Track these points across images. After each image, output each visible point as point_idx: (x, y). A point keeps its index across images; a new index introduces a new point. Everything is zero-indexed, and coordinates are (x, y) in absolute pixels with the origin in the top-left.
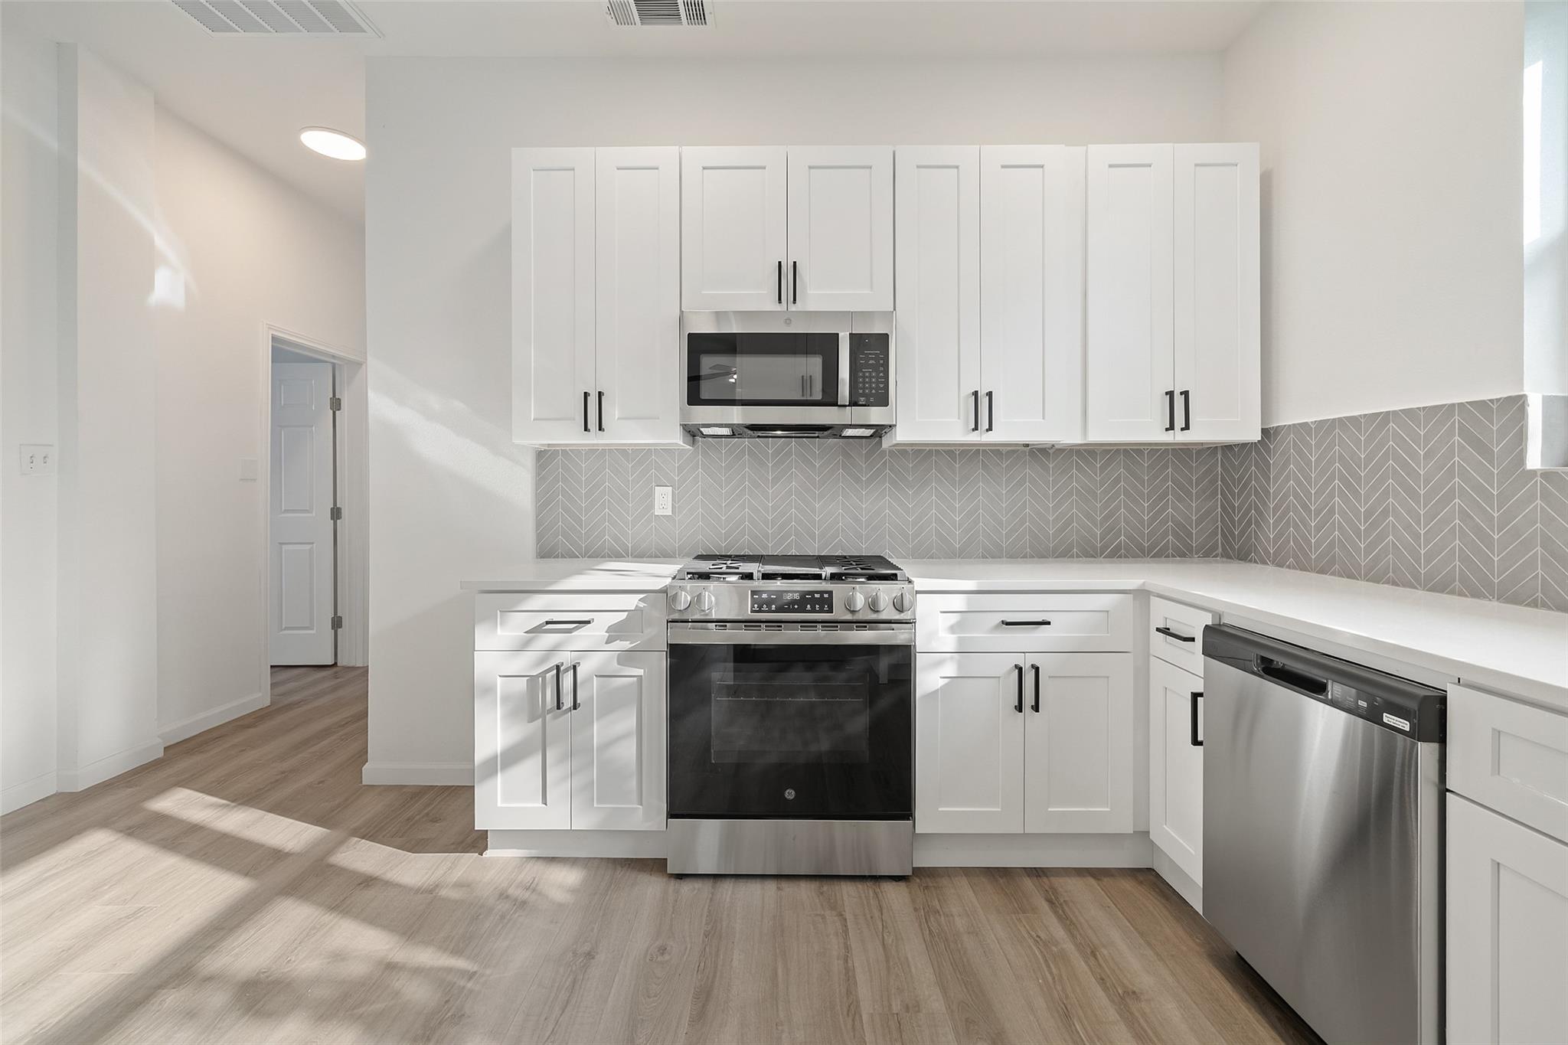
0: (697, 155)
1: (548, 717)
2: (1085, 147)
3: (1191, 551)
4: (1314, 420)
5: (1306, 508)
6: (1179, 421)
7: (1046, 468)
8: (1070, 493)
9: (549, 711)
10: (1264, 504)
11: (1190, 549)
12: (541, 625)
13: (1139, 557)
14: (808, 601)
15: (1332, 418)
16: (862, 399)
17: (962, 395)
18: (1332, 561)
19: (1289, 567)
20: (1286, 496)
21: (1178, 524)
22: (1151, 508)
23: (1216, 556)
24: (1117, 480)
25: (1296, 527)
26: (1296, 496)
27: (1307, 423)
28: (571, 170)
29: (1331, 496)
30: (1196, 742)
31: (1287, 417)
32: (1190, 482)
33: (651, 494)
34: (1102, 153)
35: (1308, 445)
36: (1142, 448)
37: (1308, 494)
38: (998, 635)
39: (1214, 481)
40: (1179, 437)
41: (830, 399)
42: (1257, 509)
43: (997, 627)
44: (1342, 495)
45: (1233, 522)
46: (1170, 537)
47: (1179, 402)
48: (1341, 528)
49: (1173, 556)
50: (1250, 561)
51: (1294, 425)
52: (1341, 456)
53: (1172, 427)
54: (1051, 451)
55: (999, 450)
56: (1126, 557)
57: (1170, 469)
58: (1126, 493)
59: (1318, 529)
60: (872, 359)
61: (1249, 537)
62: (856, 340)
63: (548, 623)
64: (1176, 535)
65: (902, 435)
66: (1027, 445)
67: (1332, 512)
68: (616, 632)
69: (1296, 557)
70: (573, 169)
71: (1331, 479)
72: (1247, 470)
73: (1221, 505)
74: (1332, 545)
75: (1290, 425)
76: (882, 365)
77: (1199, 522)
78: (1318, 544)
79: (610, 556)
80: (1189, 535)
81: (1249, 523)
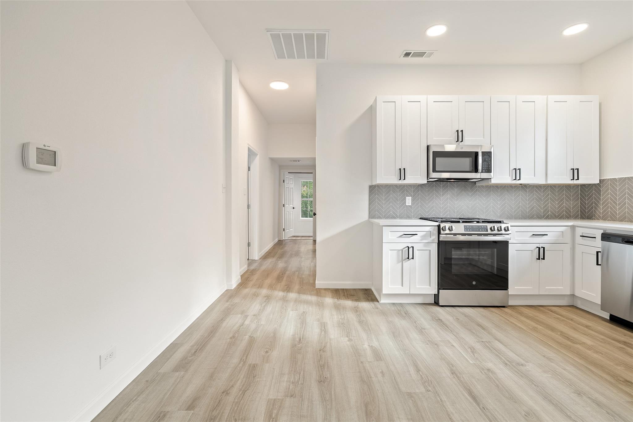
0: (432, 98)
1: (404, 262)
2: (547, 96)
3: (571, 217)
4: (618, 177)
5: (615, 203)
6: (576, 177)
7: (526, 191)
8: (534, 199)
9: (405, 259)
10: (598, 202)
11: (570, 216)
12: (402, 235)
13: (555, 218)
14: (480, 228)
15: (625, 177)
16: (484, 171)
17: (511, 169)
18: (625, 218)
19: (608, 220)
20: (607, 200)
21: (567, 208)
22: (558, 204)
23: (578, 218)
24: (548, 195)
25: (611, 208)
26: (611, 199)
27: (615, 178)
28: (394, 102)
29: (625, 199)
30: (598, 264)
31: (608, 176)
32: (570, 196)
33: (405, 199)
34: (553, 98)
35: (616, 185)
36: (556, 185)
37: (616, 199)
38: (532, 238)
39: (578, 195)
40: (575, 182)
41: (476, 170)
42: (595, 203)
43: (531, 236)
44: (628, 199)
45: (585, 208)
46: (564, 212)
47: (576, 171)
48: (628, 208)
49: (565, 218)
50: (593, 219)
51: (610, 179)
52: (628, 188)
53: (573, 179)
54: (528, 186)
55: (512, 186)
56: (551, 218)
57: (564, 192)
58: (551, 199)
59: (619, 209)
60: (487, 159)
61: (592, 212)
62: (483, 153)
63: (404, 234)
64: (566, 212)
65: (493, 181)
66: (521, 184)
67: (625, 204)
68: (424, 237)
69: (611, 217)
70: (395, 102)
71: (625, 194)
72: (591, 192)
73: (580, 203)
74: (625, 213)
75: (609, 179)
76: (490, 161)
77: (573, 208)
78: (619, 213)
79: (392, 218)
80: (570, 212)
81: (592, 208)
